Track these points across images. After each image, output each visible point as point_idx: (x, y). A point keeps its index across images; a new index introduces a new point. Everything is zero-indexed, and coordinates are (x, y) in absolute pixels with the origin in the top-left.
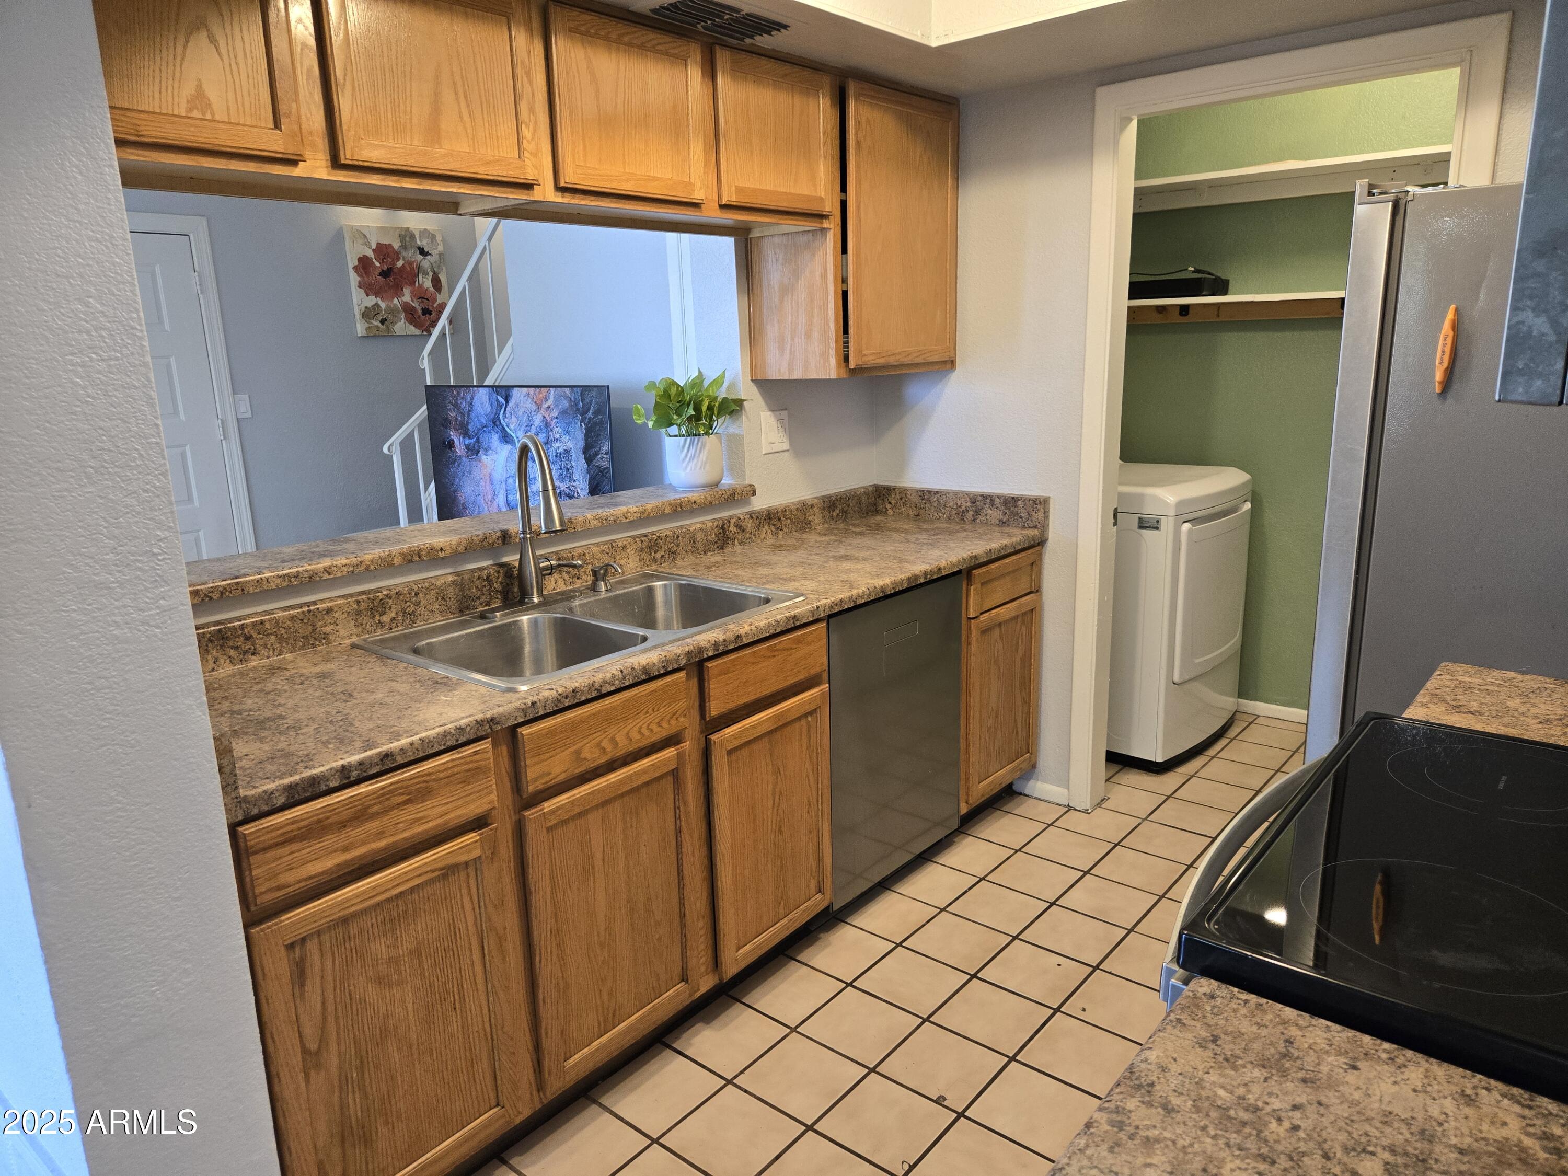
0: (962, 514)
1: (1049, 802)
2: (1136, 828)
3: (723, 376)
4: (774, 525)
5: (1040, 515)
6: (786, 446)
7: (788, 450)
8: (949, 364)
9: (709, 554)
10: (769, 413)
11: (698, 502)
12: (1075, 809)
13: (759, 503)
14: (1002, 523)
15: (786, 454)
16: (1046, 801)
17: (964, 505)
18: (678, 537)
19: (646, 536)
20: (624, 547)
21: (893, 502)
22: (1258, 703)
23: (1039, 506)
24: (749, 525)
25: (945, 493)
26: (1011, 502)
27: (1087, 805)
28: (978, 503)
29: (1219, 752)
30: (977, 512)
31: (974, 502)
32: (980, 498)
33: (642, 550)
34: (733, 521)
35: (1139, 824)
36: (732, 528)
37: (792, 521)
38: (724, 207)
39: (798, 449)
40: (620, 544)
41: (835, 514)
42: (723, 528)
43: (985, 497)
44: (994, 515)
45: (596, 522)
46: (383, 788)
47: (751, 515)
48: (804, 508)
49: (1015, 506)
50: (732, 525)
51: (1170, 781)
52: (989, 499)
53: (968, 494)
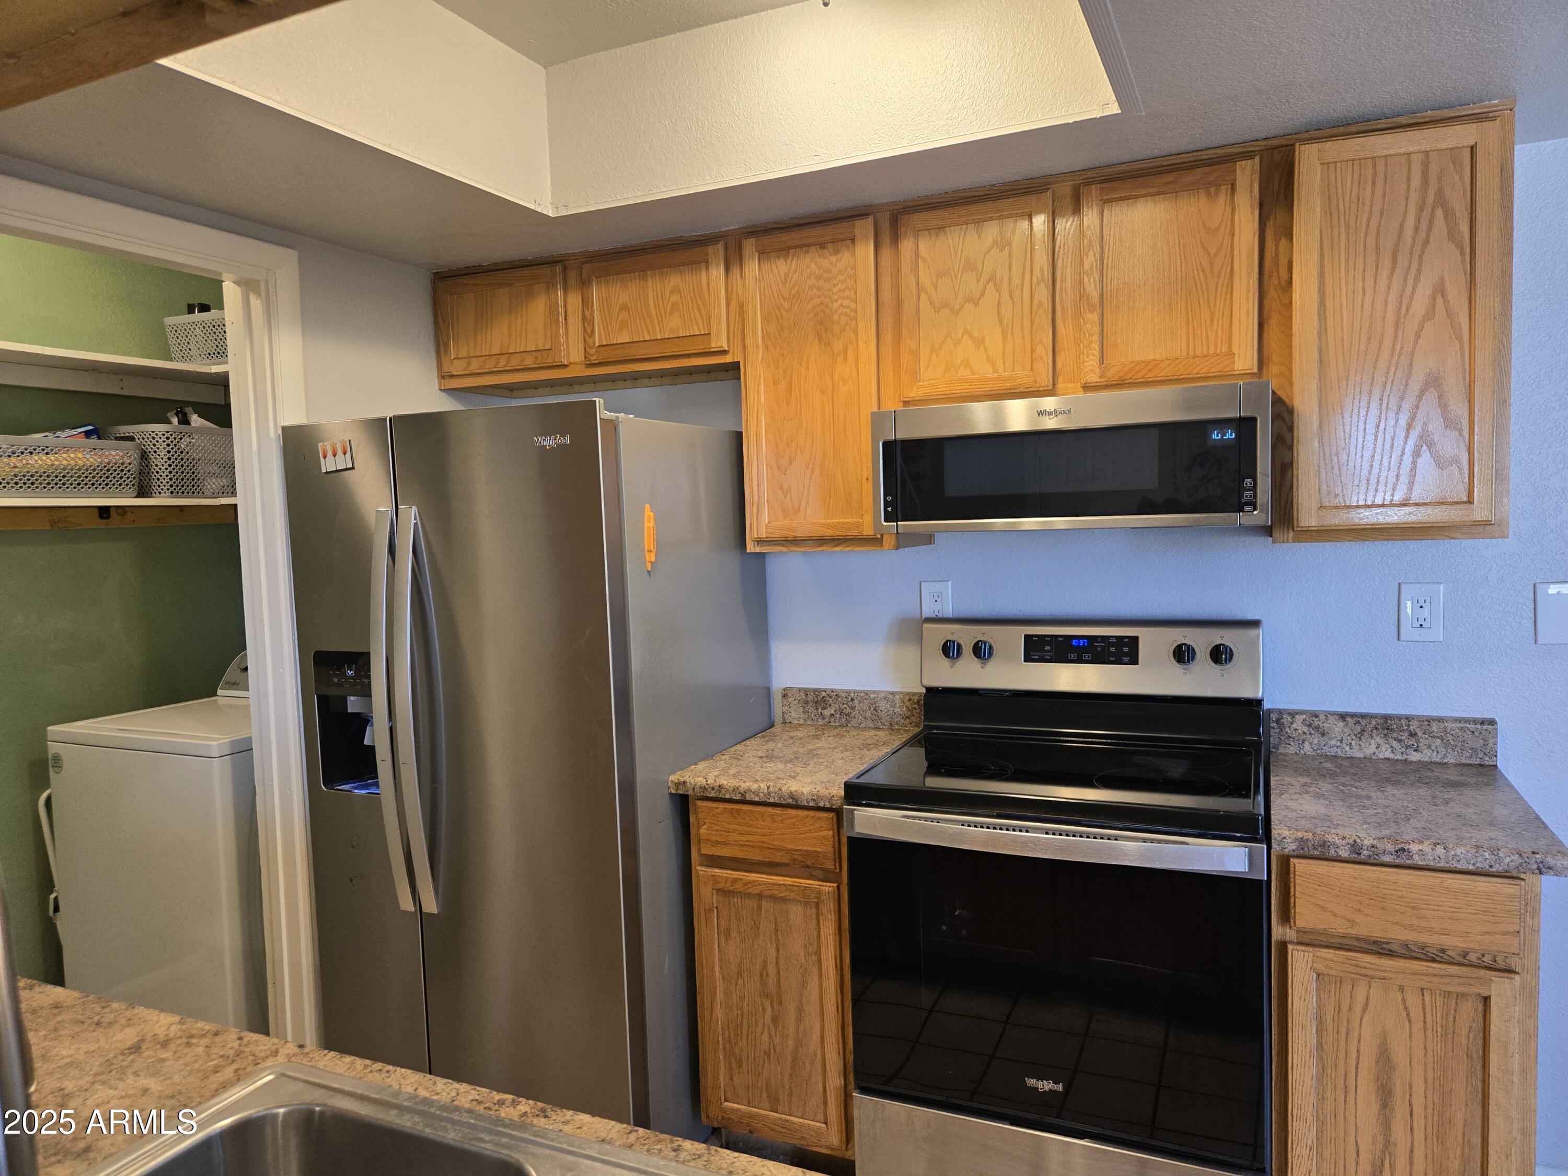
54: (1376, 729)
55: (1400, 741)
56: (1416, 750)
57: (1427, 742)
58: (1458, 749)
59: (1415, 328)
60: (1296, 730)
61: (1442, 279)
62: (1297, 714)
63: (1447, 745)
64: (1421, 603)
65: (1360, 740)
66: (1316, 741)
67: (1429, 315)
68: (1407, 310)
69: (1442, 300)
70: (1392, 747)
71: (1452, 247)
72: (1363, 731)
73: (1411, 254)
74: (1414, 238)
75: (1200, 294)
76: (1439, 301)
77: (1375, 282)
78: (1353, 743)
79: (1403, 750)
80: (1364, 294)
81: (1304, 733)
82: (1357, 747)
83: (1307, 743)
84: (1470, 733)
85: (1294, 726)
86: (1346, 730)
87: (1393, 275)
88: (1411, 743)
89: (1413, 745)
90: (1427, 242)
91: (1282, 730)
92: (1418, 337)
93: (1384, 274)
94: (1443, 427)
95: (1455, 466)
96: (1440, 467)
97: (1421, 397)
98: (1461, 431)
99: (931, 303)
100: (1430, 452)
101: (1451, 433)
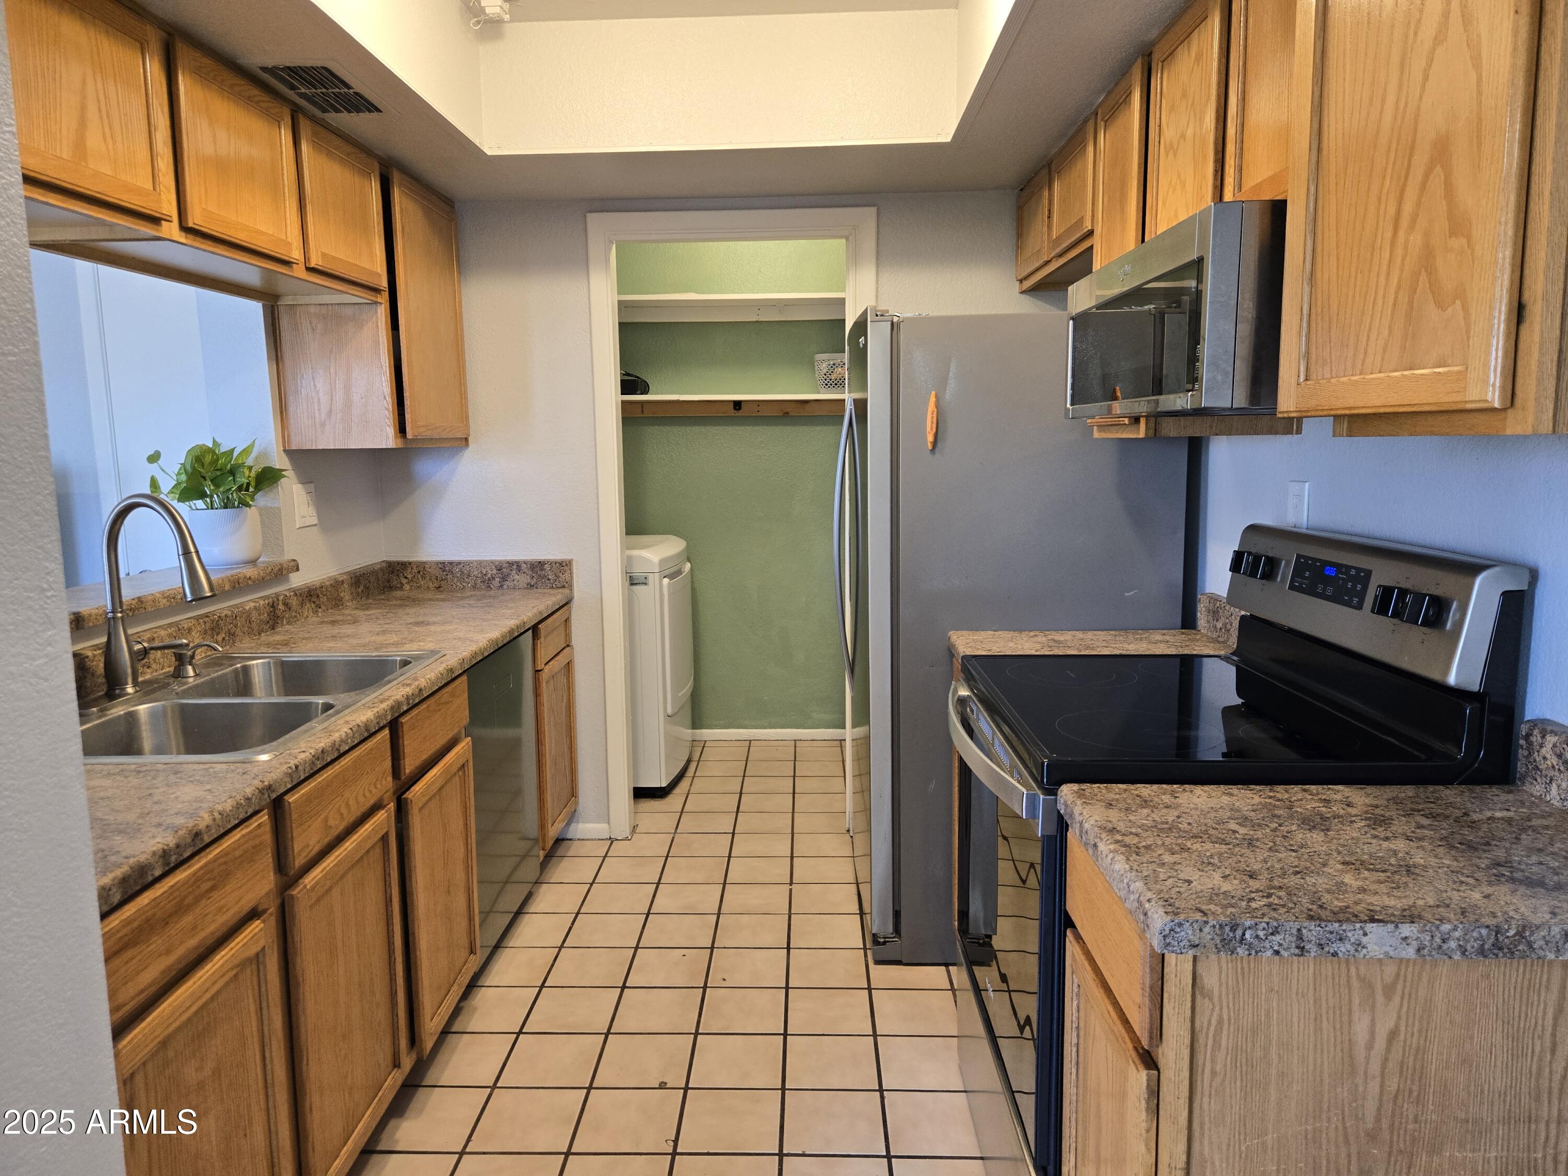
0: (487, 582)
1: (592, 840)
2: (672, 841)
3: (252, 445)
4: (314, 602)
5: (567, 575)
6: (315, 521)
7: (316, 525)
8: (465, 441)
9: (263, 635)
10: (300, 485)
11: (252, 577)
12: (617, 840)
13: (297, 580)
14: (531, 586)
15: (315, 528)
16: (589, 840)
17: (490, 572)
18: (236, 617)
19: (208, 617)
20: (190, 630)
21: (410, 576)
22: (703, 731)
23: (565, 568)
24: (294, 602)
25: (469, 563)
26: (538, 567)
27: (627, 833)
28: (504, 570)
29: (695, 773)
30: (504, 579)
31: (499, 569)
32: (505, 565)
33: (205, 632)
34: (281, 598)
35: (673, 838)
36: (281, 607)
37: (327, 598)
38: (310, 270)
39: (326, 524)
40: (186, 626)
41: (360, 590)
42: (273, 606)
43: (511, 564)
44: (522, 579)
45: (165, 601)
46: (195, 873)
47: (297, 592)
48: (337, 584)
49: (542, 570)
50: (280, 602)
51: (674, 801)
52: (516, 565)
53: (493, 562)
92: (1426, 77)
94: (1447, 233)
95: (1458, 302)
96: (1441, 306)
97: (1423, 186)
98: (1469, 237)
99: (1165, 148)
100: (1429, 282)
101: (1458, 243)
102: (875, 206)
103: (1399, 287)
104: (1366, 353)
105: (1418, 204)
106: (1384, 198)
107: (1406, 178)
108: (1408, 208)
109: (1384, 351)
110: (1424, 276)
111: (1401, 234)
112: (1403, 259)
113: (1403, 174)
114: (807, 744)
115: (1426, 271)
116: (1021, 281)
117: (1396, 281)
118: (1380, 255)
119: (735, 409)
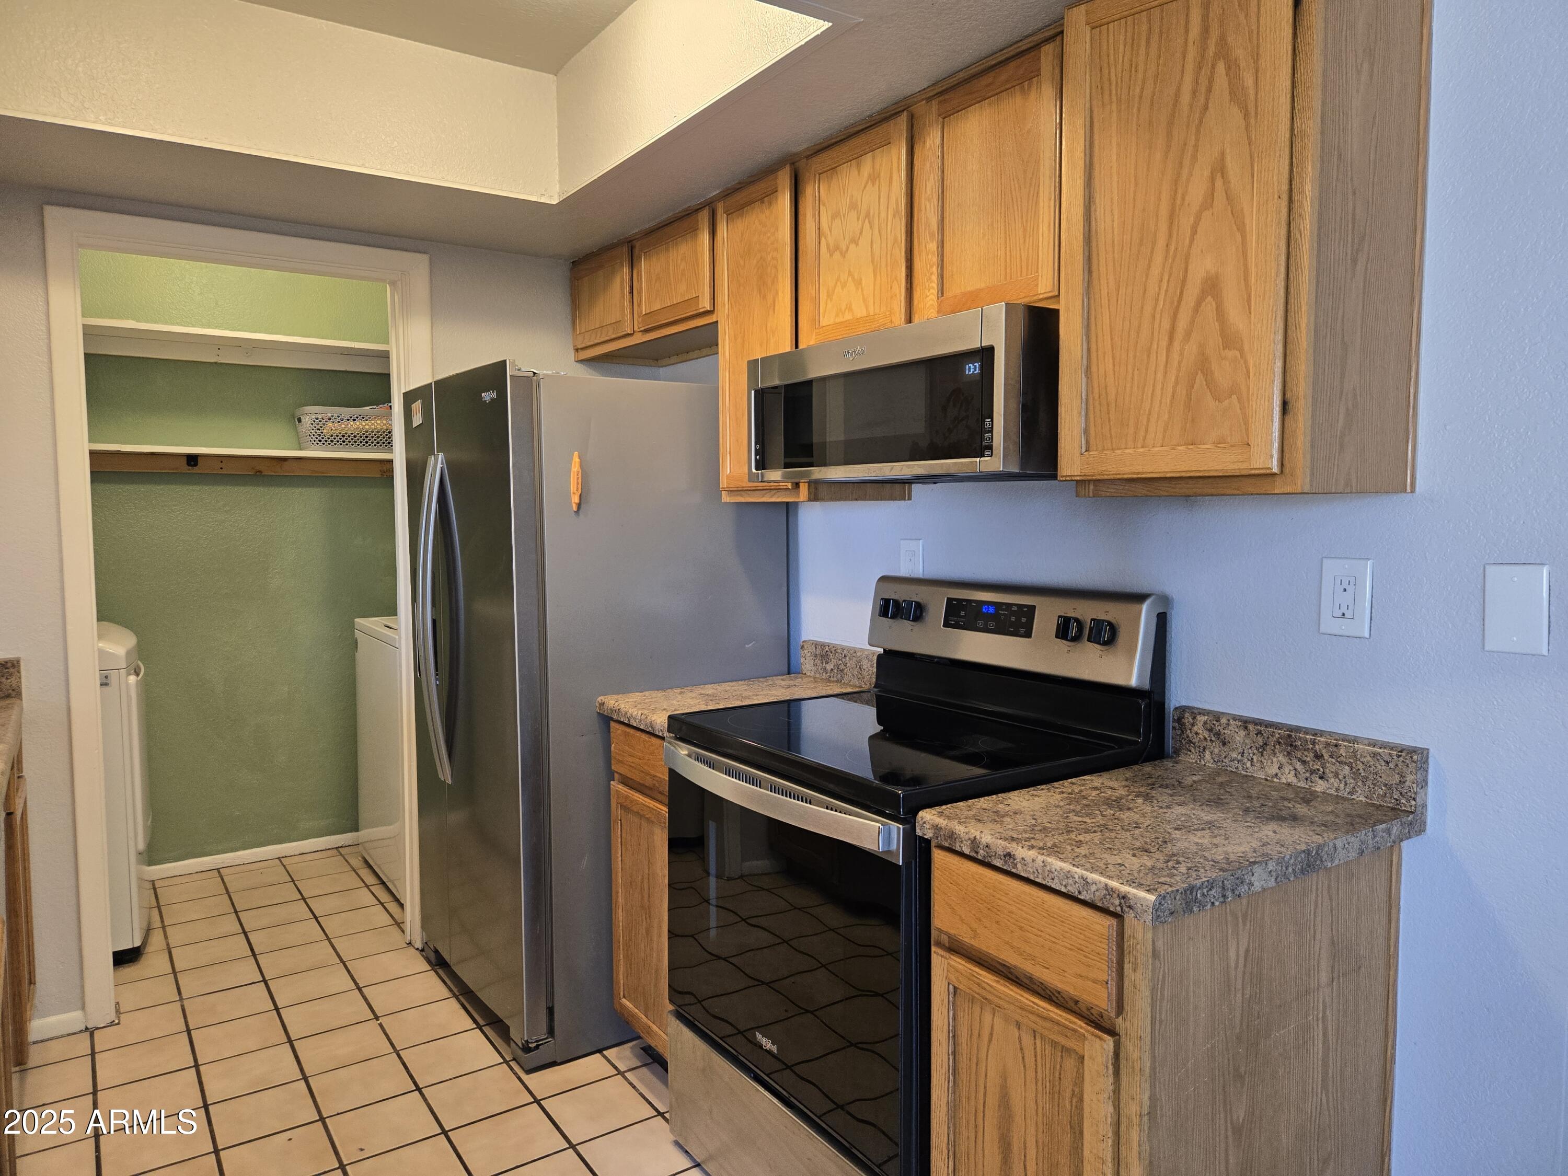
2: (183, 1010)
12: (98, 1028)
27: (112, 1016)
35: (182, 1005)
51: (155, 960)
54: (1279, 743)
55: (1304, 762)
56: (1321, 778)
57: (1334, 769)
58: (1369, 783)
59: (1192, 219)
60: (1197, 734)
61: (1223, 154)
62: (1200, 714)
63: (1356, 774)
64: (1345, 585)
65: (1262, 755)
66: (1216, 751)
67: (1208, 202)
68: (1183, 199)
69: (1222, 180)
70: (1295, 769)
71: (1235, 110)
72: (1266, 744)
73: (1188, 127)
74: (1191, 106)
75: (1016, 208)
76: (1219, 183)
77: (1148, 170)
78: (1255, 758)
79: (1308, 775)
80: (1136, 184)
81: (1205, 739)
82: (1258, 765)
83: (1207, 753)
84: (1383, 764)
85: (1195, 728)
86: (1247, 741)
87: (1167, 158)
88: (1316, 767)
89: (1318, 770)
90: (1206, 107)
91: (1183, 732)
92: (1194, 232)
93: (1158, 156)
94: (1221, 347)
95: (1234, 397)
96: (1217, 399)
97: (1196, 310)
98: (1241, 351)
99: (828, 247)
100: (1206, 381)
101: (1231, 354)
102: (425, 253)
103: (1177, 382)
104: (1147, 431)
105: (1192, 322)
106: (1158, 316)
107: (1179, 302)
108: (1182, 324)
109: (1165, 431)
110: (1200, 378)
111: (1177, 345)
112: (1180, 363)
113: (1176, 299)
114: (297, 859)
115: (1202, 372)
116: (577, 350)
117: (1173, 379)
118: (1157, 357)
119: (189, 464)
